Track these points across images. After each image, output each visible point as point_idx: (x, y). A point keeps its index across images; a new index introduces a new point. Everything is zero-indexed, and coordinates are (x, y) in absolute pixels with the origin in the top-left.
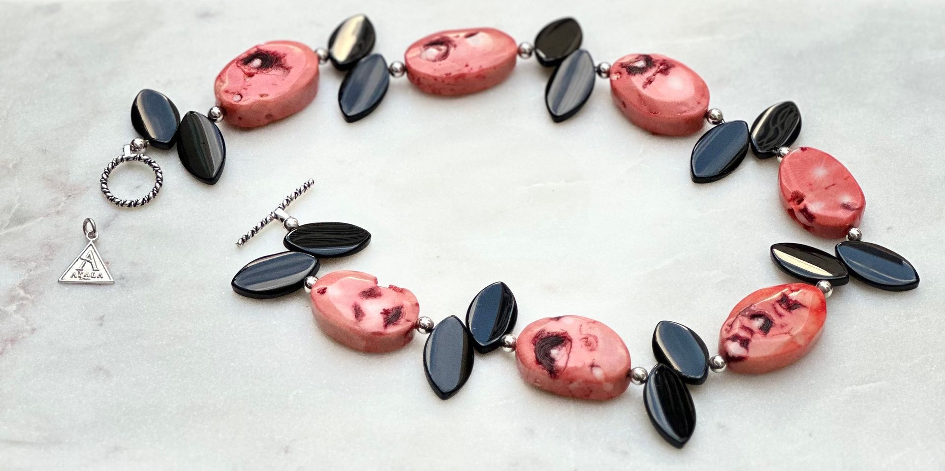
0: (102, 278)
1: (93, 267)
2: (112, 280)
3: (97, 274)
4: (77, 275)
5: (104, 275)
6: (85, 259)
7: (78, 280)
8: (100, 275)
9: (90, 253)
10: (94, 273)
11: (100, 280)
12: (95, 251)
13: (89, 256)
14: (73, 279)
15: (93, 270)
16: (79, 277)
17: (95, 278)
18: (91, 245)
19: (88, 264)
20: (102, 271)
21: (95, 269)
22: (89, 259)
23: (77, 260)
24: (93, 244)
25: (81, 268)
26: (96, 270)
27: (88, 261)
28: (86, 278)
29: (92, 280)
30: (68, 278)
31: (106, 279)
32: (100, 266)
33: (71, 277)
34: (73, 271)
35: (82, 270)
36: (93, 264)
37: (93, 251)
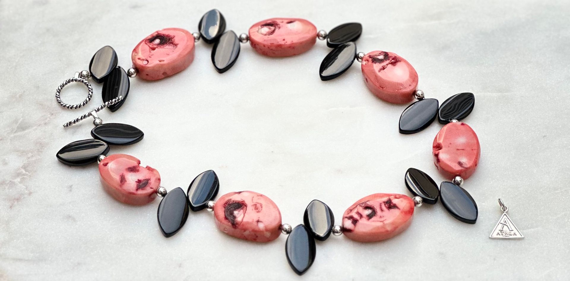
0: (516, 235)
1: (509, 229)
2: (523, 237)
3: (512, 233)
4: (501, 234)
5: (517, 233)
6: (503, 223)
7: (501, 237)
8: (515, 234)
9: (505, 220)
10: (511, 232)
11: (515, 237)
12: (508, 218)
13: (505, 222)
14: (498, 236)
15: (510, 230)
16: (502, 235)
17: (512, 235)
18: (505, 214)
19: (505, 227)
20: (515, 231)
21: (510, 229)
22: (505, 224)
23: (498, 224)
24: (506, 214)
25: (502, 230)
26: (511, 231)
27: (505, 225)
28: (507, 235)
29: (511, 237)
30: (495, 236)
31: (518, 236)
32: (513, 228)
33: (497, 235)
34: (497, 231)
35: (503, 230)
36: (509, 226)
37: (507, 218)
